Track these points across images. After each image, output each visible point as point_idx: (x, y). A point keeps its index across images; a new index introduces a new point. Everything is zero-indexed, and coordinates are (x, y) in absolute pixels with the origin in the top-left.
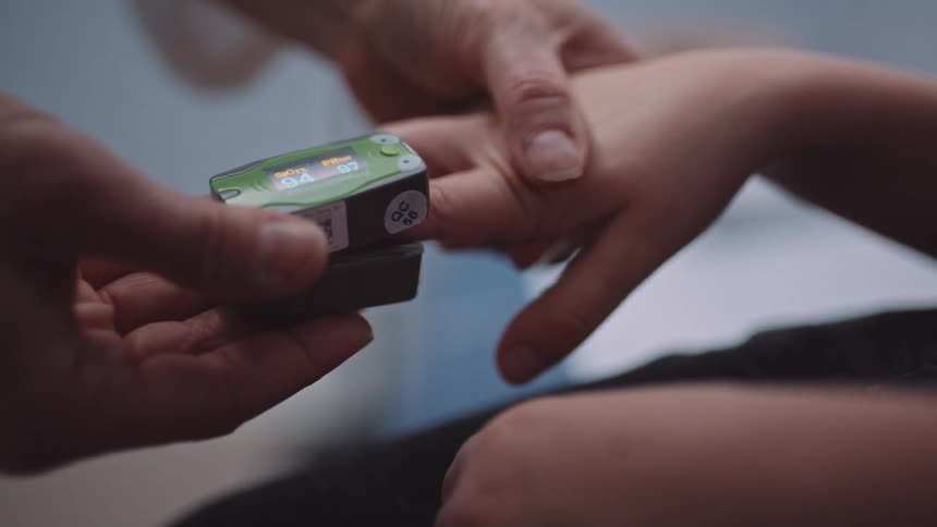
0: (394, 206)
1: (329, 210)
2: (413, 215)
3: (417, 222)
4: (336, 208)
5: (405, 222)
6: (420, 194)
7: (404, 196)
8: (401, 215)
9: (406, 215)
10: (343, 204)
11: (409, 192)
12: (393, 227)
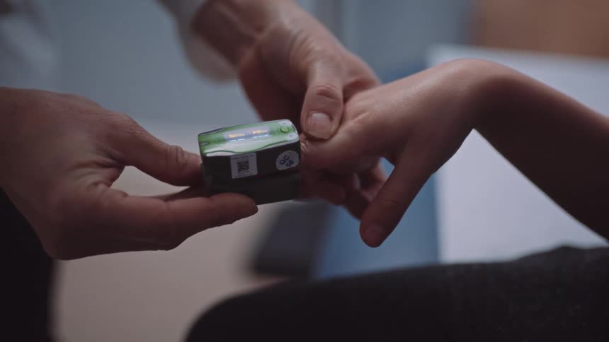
0: (281, 157)
1: (247, 157)
2: (291, 162)
3: (293, 166)
4: (252, 156)
5: (287, 165)
6: (295, 153)
7: (287, 153)
8: (285, 162)
9: (288, 162)
10: (255, 154)
11: (290, 151)
12: (281, 167)
